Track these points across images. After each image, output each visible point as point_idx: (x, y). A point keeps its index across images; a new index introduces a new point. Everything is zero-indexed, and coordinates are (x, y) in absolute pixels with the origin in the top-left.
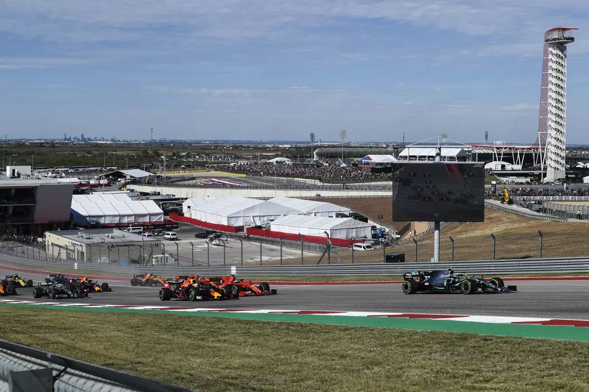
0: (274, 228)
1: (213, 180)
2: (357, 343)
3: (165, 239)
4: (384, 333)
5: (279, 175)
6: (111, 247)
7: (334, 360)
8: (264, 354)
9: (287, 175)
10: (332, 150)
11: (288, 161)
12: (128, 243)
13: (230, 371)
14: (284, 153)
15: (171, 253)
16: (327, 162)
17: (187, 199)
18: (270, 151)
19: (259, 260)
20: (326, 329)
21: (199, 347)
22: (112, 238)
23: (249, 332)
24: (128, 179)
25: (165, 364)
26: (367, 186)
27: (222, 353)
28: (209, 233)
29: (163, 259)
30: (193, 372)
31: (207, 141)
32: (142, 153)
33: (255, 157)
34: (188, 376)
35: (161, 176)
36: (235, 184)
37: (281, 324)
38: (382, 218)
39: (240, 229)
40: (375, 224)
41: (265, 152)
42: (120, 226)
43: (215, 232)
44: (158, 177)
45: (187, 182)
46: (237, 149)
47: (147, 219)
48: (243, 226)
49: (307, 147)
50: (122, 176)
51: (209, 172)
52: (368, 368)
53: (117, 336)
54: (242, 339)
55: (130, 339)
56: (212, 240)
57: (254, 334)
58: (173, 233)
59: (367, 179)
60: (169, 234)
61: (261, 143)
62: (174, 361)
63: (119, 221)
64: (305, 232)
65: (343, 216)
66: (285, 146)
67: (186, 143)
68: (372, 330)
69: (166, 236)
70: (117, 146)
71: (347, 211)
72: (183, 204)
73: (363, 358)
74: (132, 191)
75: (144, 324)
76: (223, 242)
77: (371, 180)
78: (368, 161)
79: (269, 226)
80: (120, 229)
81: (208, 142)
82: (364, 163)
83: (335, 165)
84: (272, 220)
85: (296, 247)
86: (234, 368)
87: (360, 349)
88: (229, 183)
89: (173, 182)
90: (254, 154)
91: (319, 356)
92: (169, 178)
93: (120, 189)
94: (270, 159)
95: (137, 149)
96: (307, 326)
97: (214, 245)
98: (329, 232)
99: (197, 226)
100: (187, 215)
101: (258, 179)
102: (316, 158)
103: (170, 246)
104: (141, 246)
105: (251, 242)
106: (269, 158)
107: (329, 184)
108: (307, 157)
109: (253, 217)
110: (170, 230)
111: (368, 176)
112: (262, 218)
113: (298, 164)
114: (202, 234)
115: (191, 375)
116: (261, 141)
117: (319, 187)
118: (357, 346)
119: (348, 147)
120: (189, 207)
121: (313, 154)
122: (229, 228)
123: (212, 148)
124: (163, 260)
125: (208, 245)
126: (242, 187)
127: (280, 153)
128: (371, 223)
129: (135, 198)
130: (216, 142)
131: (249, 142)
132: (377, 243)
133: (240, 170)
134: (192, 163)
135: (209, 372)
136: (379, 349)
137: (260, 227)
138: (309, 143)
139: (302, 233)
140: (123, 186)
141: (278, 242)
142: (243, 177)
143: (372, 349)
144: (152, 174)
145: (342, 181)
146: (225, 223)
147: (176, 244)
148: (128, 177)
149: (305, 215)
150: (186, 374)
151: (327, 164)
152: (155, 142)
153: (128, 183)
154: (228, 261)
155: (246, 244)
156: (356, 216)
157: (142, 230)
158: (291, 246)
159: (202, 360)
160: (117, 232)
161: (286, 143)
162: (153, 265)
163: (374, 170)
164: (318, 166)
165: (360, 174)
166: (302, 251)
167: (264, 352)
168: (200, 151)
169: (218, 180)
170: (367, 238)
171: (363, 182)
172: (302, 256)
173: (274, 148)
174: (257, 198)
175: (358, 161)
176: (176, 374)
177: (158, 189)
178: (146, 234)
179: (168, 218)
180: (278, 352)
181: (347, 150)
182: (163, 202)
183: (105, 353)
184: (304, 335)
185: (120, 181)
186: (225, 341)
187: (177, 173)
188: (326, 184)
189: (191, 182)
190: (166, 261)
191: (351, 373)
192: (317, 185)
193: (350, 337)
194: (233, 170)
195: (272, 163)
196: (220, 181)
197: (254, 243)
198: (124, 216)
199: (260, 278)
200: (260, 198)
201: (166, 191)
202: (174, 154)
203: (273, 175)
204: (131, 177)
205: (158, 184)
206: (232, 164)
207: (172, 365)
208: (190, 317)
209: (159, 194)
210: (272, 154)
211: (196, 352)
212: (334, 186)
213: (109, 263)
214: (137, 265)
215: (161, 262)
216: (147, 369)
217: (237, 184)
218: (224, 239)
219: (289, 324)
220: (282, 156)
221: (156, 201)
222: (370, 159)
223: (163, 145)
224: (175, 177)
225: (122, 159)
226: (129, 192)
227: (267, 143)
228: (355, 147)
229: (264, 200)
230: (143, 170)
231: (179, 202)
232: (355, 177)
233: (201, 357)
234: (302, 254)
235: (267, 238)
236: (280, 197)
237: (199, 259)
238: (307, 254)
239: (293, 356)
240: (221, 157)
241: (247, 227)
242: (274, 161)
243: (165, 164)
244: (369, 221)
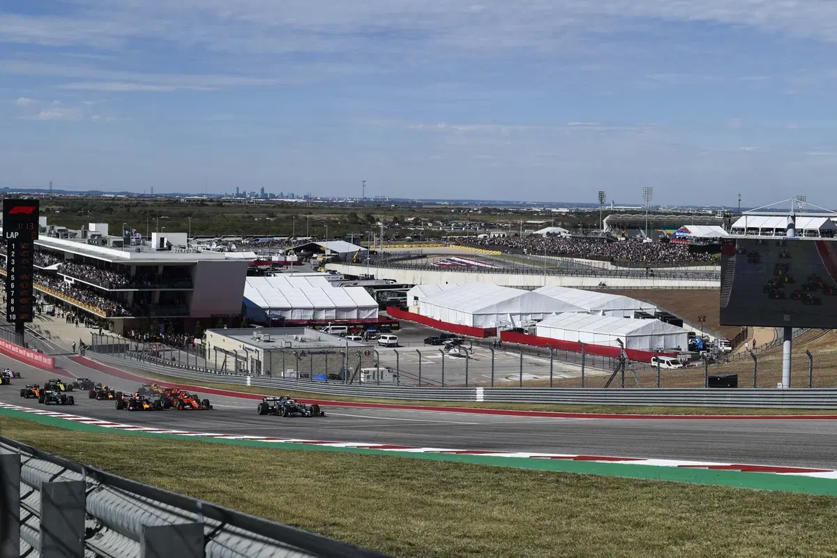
0: (542, 332)
1: (452, 258)
2: (660, 506)
3: (380, 344)
4: (702, 492)
5: (549, 254)
6: (301, 355)
7: (625, 529)
8: (521, 518)
9: (563, 254)
10: (631, 217)
11: (565, 233)
12: (326, 350)
13: (470, 540)
14: (559, 220)
15: (389, 366)
16: (623, 236)
17: (413, 286)
18: (540, 218)
19: (518, 379)
20: (616, 484)
21: (424, 504)
22: (303, 341)
23: (499, 484)
24: (328, 256)
25: (374, 528)
26: (682, 272)
27: (459, 515)
28: (445, 337)
29: (376, 373)
30: (413, 541)
31: (444, 201)
32: (348, 217)
33: (515, 226)
34: (407, 546)
35: (376, 252)
36: (484, 265)
37: (548, 473)
38: (704, 321)
39: (491, 332)
40: (694, 330)
41: (531, 219)
42: (314, 324)
43: (453, 336)
44: (372, 253)
45: (414, 262)
46: (490, 214)
47: (354, 315)
48: (496, 328)
49: (594, 212)
50: (319, 250)
51: (447, 247)
52: (676, 544)
53: (304, 485)
54: (489, 495)
55: (324, 489)
56: (448, 347)
57: (506, 487)
58: (391, 336)
59: (682, 261)
60: (385, 338)
61: (524, 205)
62: (385, 523)
63: (313, 316)
64: (587, 339)
65: (646, 316)
66: (561, 210)
67: (413, 203)
68: (683, 487)
69: (381, 341)
70: (313, 206)
71: (651, 308)
72: (408, 293)
73: (669, 528)
74: (334, 272)
75: (345, 468)
76: (466, 351)
77: (689, 264)
78: (685, 234)
79: (534, 329)
80: (314, 328)
81: (446, 203)
82: (679, 238)
83: (635, 240)
84: (539, 321)
85: (574, 361)
86: (476, 536)
87: (664, 515)
88: (476, 264)
89: (393, 260)
90: (515, 221)
91: (604, 523)
92: (389, 254)
93: (316, 269)
94: (537, 229)
95: (340, 211)
96: (586, 479)
97: (452, 356)
98: (623, 340)
99: (427, 327)
100: (412, 310)
101: (520, 260)
102: (606, 229)
103: (387, 356)
104: (344, 354)
105: (508, 353)
106: (537, 227)
107: (625, 269)
108: (594, 227)
109: (511, 315)
110: (387, 331)
111: (684, 258)
112: (524, 317)
113: (580, 238)
114: (433, 338)
115: (410, 544)
116: (525, 203)
117: (611, 271)
118: (660, 511)
119: (655, 213)
120: (416, 298)
121: (602, 222)
122: (474, 331)
123: (453, 211)
124: (376, 376)
125: (443, 355)
126: (496, 270)
127: (552, 220)
128: (687, 327)
129: (338, 283)
130: (457, 203)
131: (508, 204)
132: (695, 359)
133: (492, 245)
134: (422, 233)
135: (439, 542)
136: (693, 516)
137: (521, 330)
138: (596, 206)
139: (583, 341)
140: (320, 266)
141: (548, 354)
142: (497, 256)
143: (683, 515)
144: (363, 249)
145: (645, 265)
146: (469, 323)
147: (396, 352)
148: (328, 252)
149: (588, 313)
150: (405, 543)
151: (624, 239)
152: (369, 202)
153: (328, 261)
154: (472, 380)
155: (499, 354)
156: (665, 317)
157: (346, 331)
158: (566, 359)
159: (428, 523)
160: (309, 333)
161: (563, 206)
162: (361, 382)
163: (693, 249)
164: (609, 241)
165: (671, 253)
166: (583, 368)
167: (520, 515)
168: (435, 216)
169: (460, 260)
170: (680, 350)
171: (677, 265)
172: (583, 374)
173: (543, 212)
174: (517, 287)
175: (669, 234)
176: (389, 542)
177: (371, 271)
178: (353, 337)
179: (385, 313)
180: (542, 515)
181: (654, 218)
182: (377, 290)
183: (286, 508)
184: (582, 491)
185: (316, 258)
186: (463, 497)
187: (399, 247)
188: (621, 268)
189: (419, 261)
190: (380, 377)
191: (651, 551)
192: (606, 270)
193: (650, 496)
194: (482, 245)
195: (541, 235)
196: (463, 260)
197: (512, 354)
198: (321, 309)
199: (519, 405)
200: (523, 288)
201: (383, 274)
202: (396, 220)
203: (542, 253)
204: (332, 252)
205: (372, 264)
206: (481, 236)
207: (384, 529)
208: (413, 459)
209: (372, 278)
210: (541, 222)
211: (420, 511)
212: (632, 271)
213: (297, 378)
214: (338, 383)
215: (374, 379)
216: (346, 534)
217: (487, 266)
218: (467, 347)
219: (559, 475)
220: (556, 225)
221: (367, 288)
222: (687, 231)
223: (381, 206)
224: (396, 254)
225: (320, 226)
226: (328, 273)
227: (534, 206)
228: (665, 214)
229: (528, 290)
230: (350, 242)
231: (402, 290)
232: (665, 258)
233: (426, 519)
234: (583, 371)
235: (531, 347)
236: (551, 286)
237: (431, 377)
238: (590, 372)
239: (564, 522)
240: (464, 225)
241: (502, 329)
242: (543, 232)
243: (382, 234)
244: (684, 324)
